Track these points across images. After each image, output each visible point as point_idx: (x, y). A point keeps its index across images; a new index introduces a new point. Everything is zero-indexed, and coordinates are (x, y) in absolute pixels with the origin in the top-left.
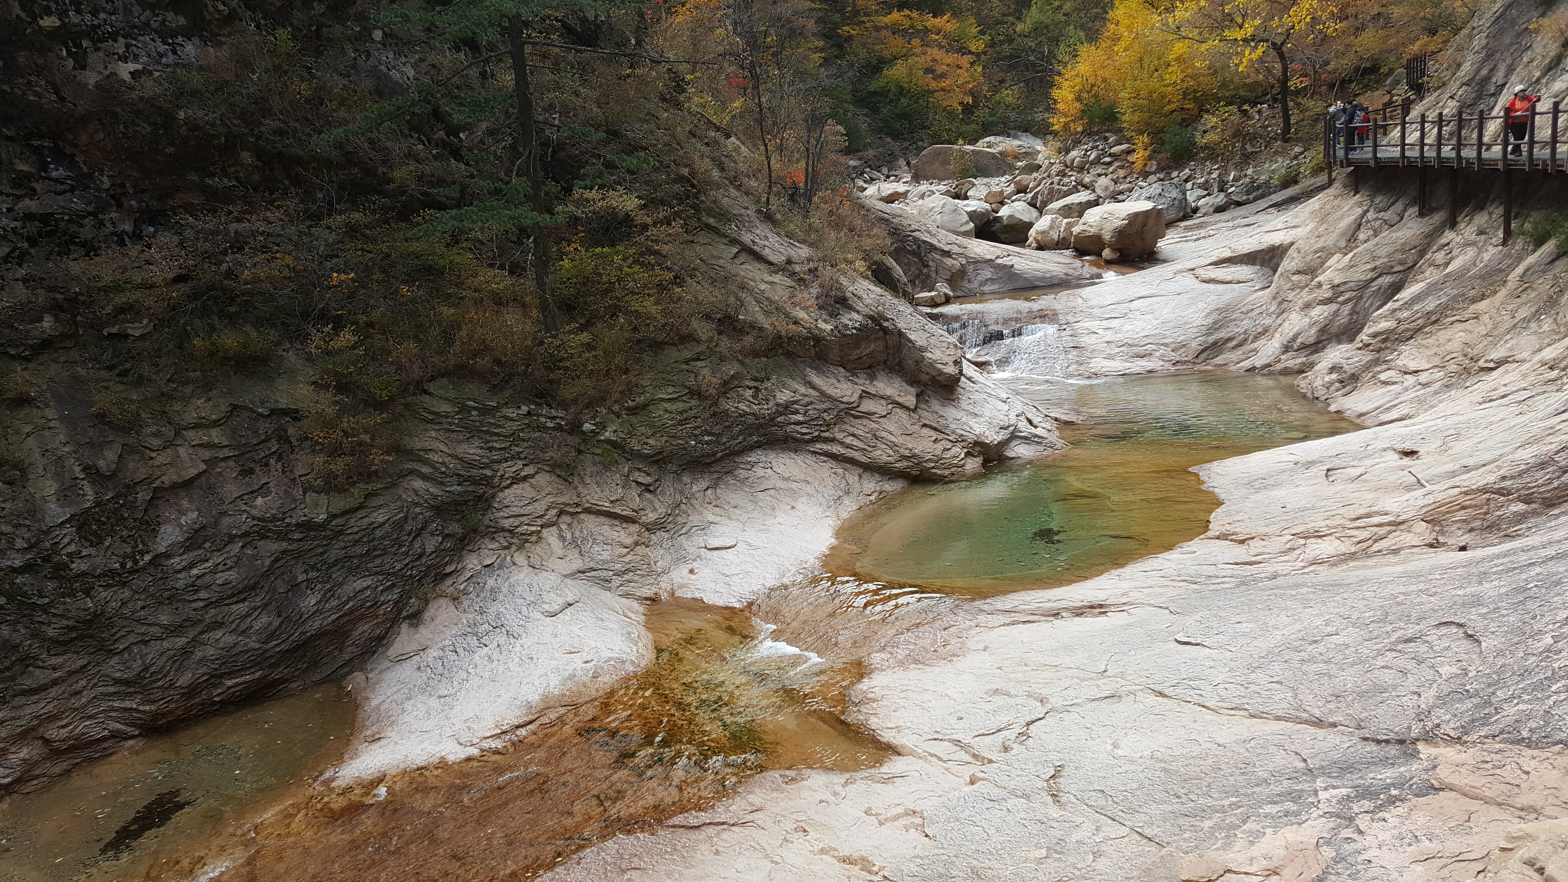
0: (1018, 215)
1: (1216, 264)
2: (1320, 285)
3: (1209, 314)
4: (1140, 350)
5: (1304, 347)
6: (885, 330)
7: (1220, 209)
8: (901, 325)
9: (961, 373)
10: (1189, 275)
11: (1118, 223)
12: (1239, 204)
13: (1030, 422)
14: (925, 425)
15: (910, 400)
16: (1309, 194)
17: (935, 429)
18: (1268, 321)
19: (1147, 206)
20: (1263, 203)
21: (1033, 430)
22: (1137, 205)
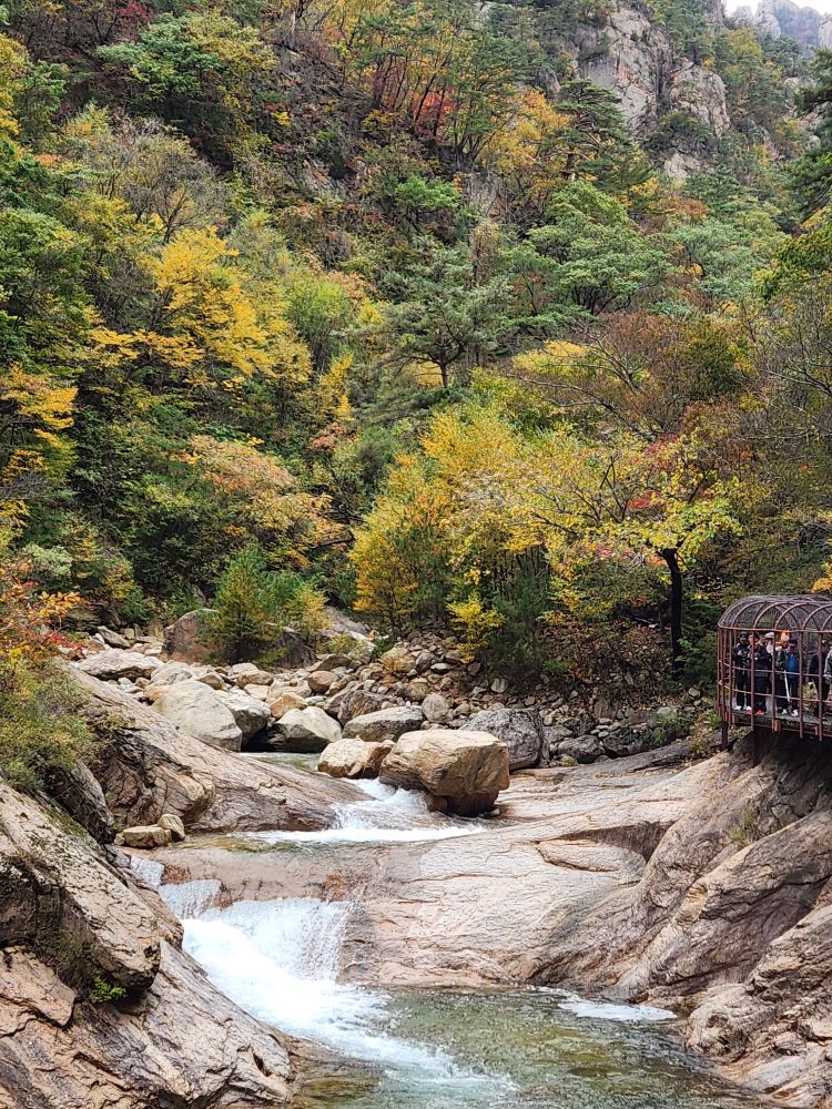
0: (310, 727)
1: (572, 837)
2: (703, 889)
3: (553, 913)
4: (454, 957)
5: (678, 980)
6: (39, 889)
7: (586, 759)
8: (69, 879)
9: (155, 969)
10: (531, 850)
11: (444, 760)
12: (613, 755)
13: (260, 1063)
14: (79, 1056)
15: (61, 1009)
16: (698, 757)
17: (96, 1063)
18: (634, 934)
19: (484, 739)
20: (643, 759)
21: (262, 1079)
22: (472, 737)
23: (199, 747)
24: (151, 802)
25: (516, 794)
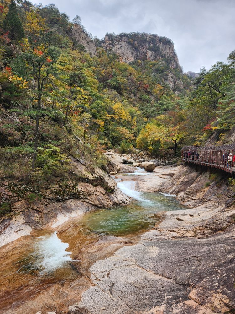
0: (131, 161)
1: (163, 175)
2: (179, 181)
3: (160, 184)
4: (149, 188)
5: (176, 192)
6: (101, 179)
7: (164, 165)
8: (105, 178)
9: (115, 189)
10: (158, 176)
11: (147, 165)
12: (168, 165)
13: (126, 200)
14: (106, 198)
15: (104, 193)
16: (178, 165)
17: (108, 199)
18: (171, 186)
19: (152, 163)
20: (171, 165)
21: (127, 201)
22: (151, 163)
23: (119, 163)
24: (113, 169)
25: (156, 169)
